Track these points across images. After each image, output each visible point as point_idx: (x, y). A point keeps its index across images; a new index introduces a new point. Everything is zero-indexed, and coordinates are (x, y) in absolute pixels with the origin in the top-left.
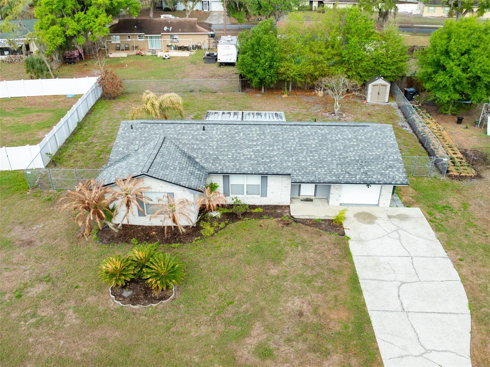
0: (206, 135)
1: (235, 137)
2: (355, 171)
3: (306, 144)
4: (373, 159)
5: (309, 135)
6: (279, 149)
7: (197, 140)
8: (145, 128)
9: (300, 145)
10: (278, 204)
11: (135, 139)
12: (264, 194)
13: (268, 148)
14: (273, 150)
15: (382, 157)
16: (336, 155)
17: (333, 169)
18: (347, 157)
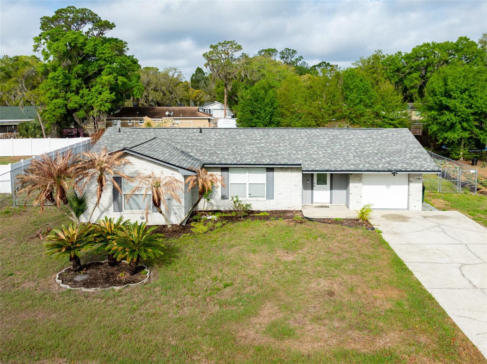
0: (202, 136)
1: (236, 137)
2: (376, 161)
3: (317, 142)
4: (394, 152)
5: (318, 136)
6: (286, 146)
7: (193, 139)
8: (134, 132)
9: (310, 143)
10: (287, 209)
11: (122, 139)
12: (270, 195)
13: (273, 145)
14: (279, 146)
15: (403, 150)
16: (351, 149)
17: (350, 160)
18: (364, 151)
